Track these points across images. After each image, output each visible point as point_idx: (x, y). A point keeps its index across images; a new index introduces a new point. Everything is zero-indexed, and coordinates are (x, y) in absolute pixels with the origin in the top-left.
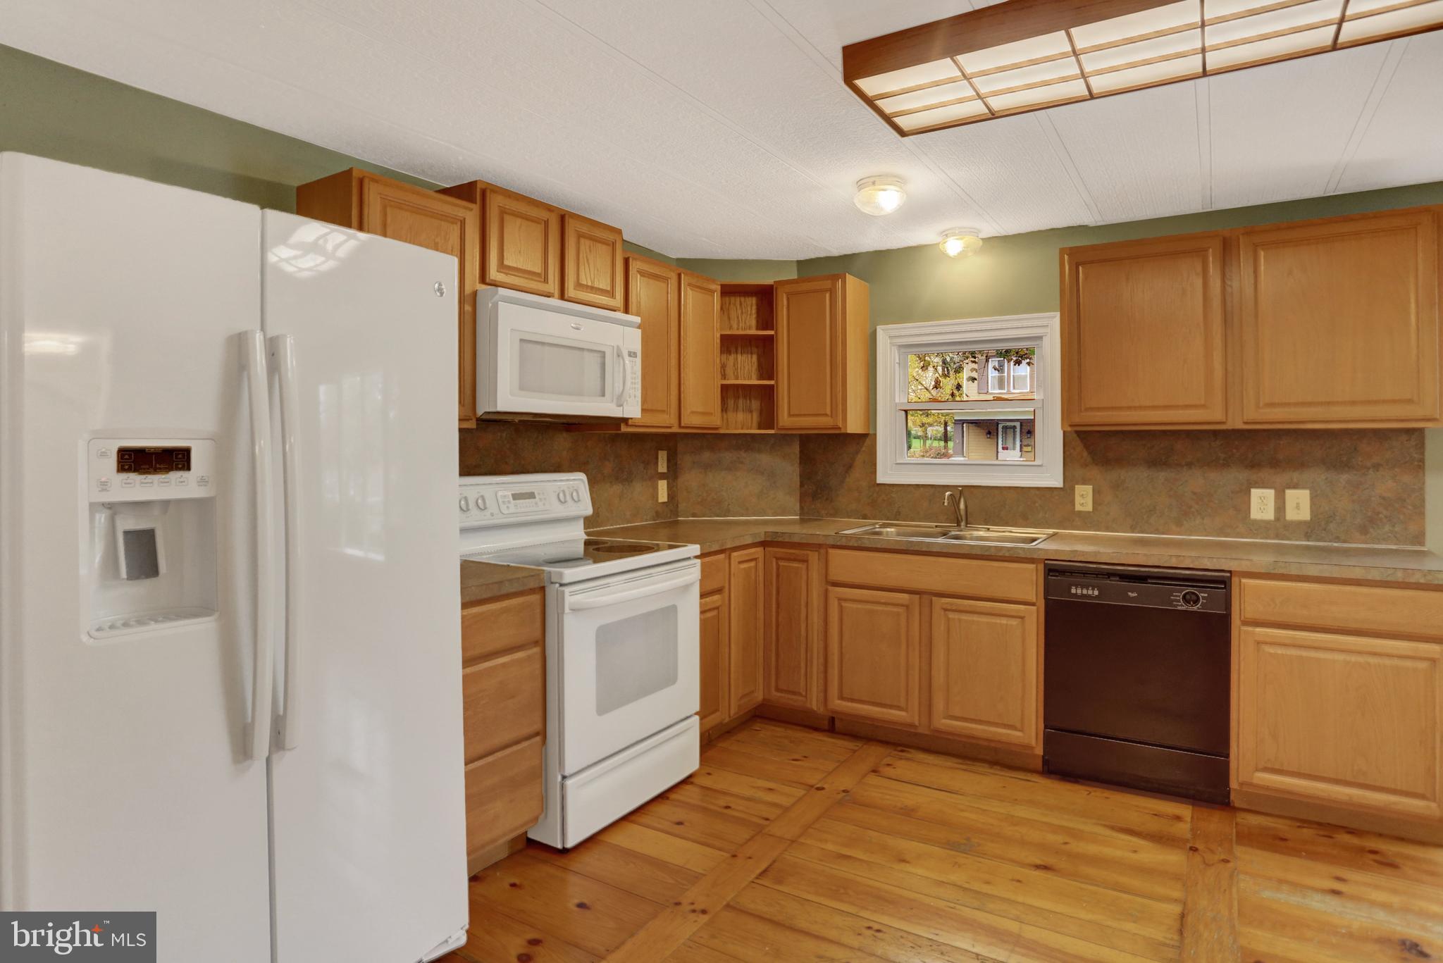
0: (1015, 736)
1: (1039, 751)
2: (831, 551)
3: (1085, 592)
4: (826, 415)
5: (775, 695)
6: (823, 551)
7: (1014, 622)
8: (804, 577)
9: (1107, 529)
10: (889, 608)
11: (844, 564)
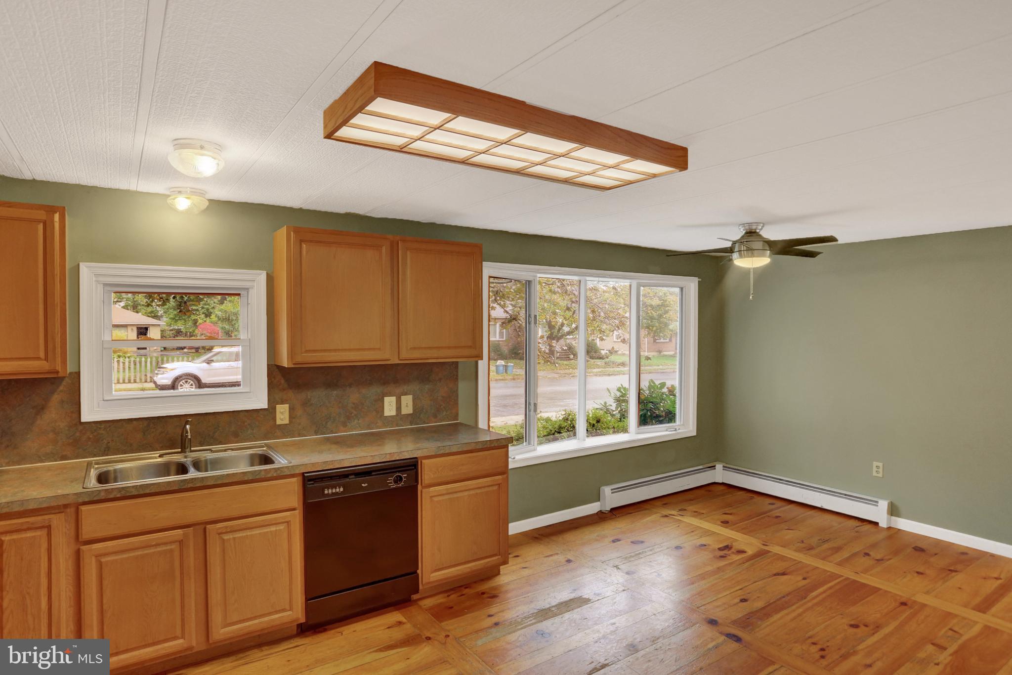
0: (286, 616)
2: (83, 508)
3: (334, 491)
6: (71, 510)
7: (281, 527)
9: (300, 435)
10: (160, 547)
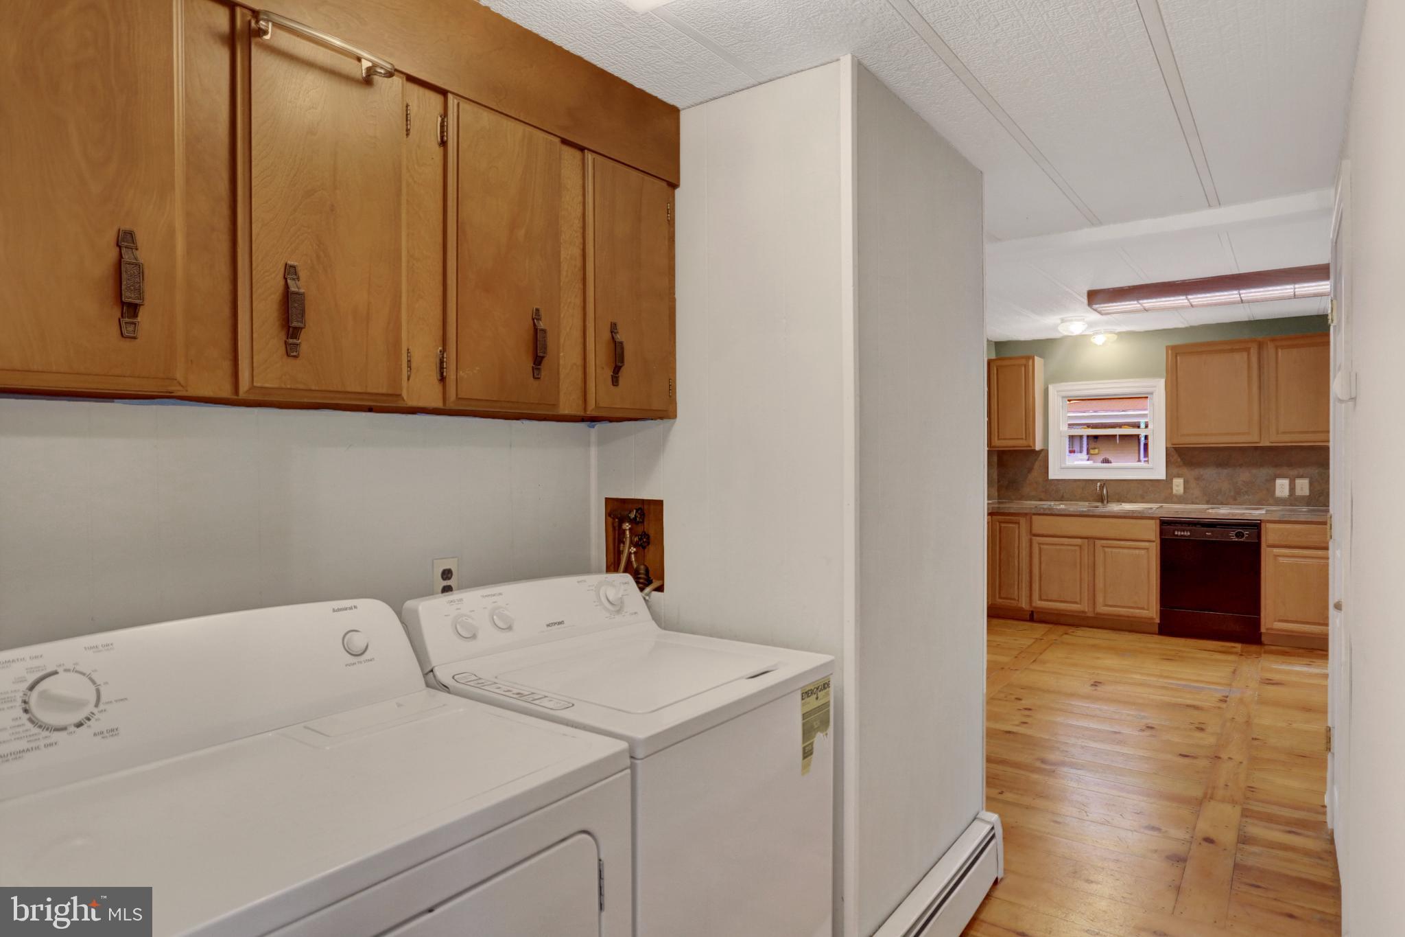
0: (1144, 613)
1: (1158, 621)
2: (1034, 517)
3: (1182, 533)
4: (1022, 439)
5: (999, 601)
6: (1028, 517)
7: (1143, 552)
8: (1017, 532)
9: (1192, 503)
10: (1069, 548)
11: (1040, 524)
